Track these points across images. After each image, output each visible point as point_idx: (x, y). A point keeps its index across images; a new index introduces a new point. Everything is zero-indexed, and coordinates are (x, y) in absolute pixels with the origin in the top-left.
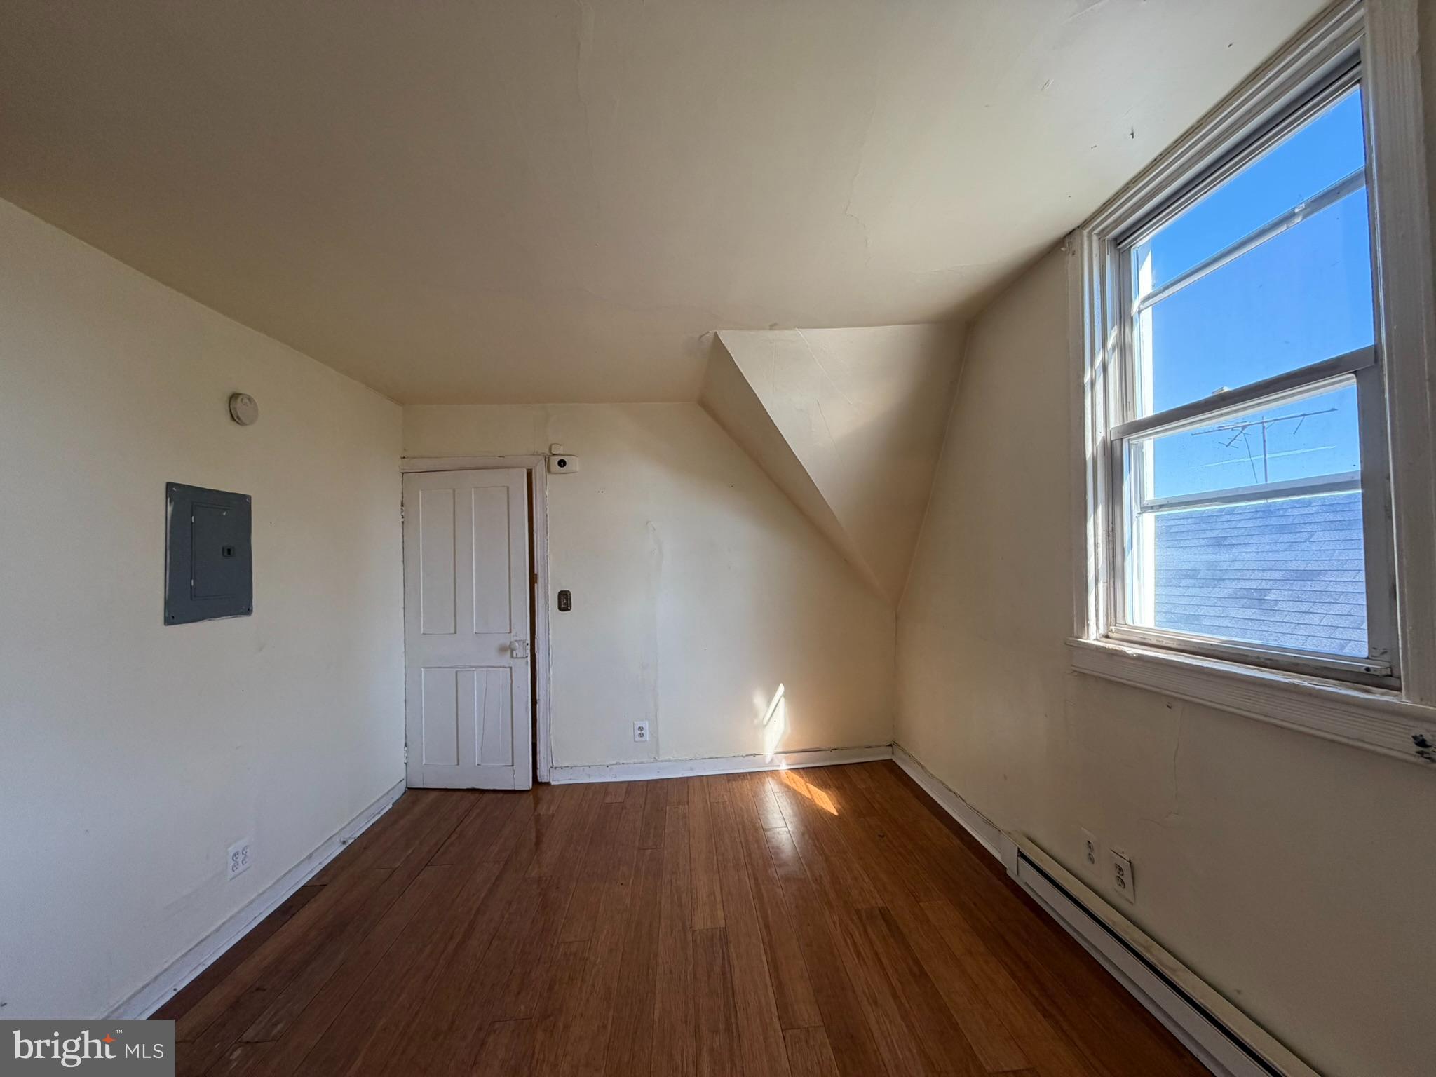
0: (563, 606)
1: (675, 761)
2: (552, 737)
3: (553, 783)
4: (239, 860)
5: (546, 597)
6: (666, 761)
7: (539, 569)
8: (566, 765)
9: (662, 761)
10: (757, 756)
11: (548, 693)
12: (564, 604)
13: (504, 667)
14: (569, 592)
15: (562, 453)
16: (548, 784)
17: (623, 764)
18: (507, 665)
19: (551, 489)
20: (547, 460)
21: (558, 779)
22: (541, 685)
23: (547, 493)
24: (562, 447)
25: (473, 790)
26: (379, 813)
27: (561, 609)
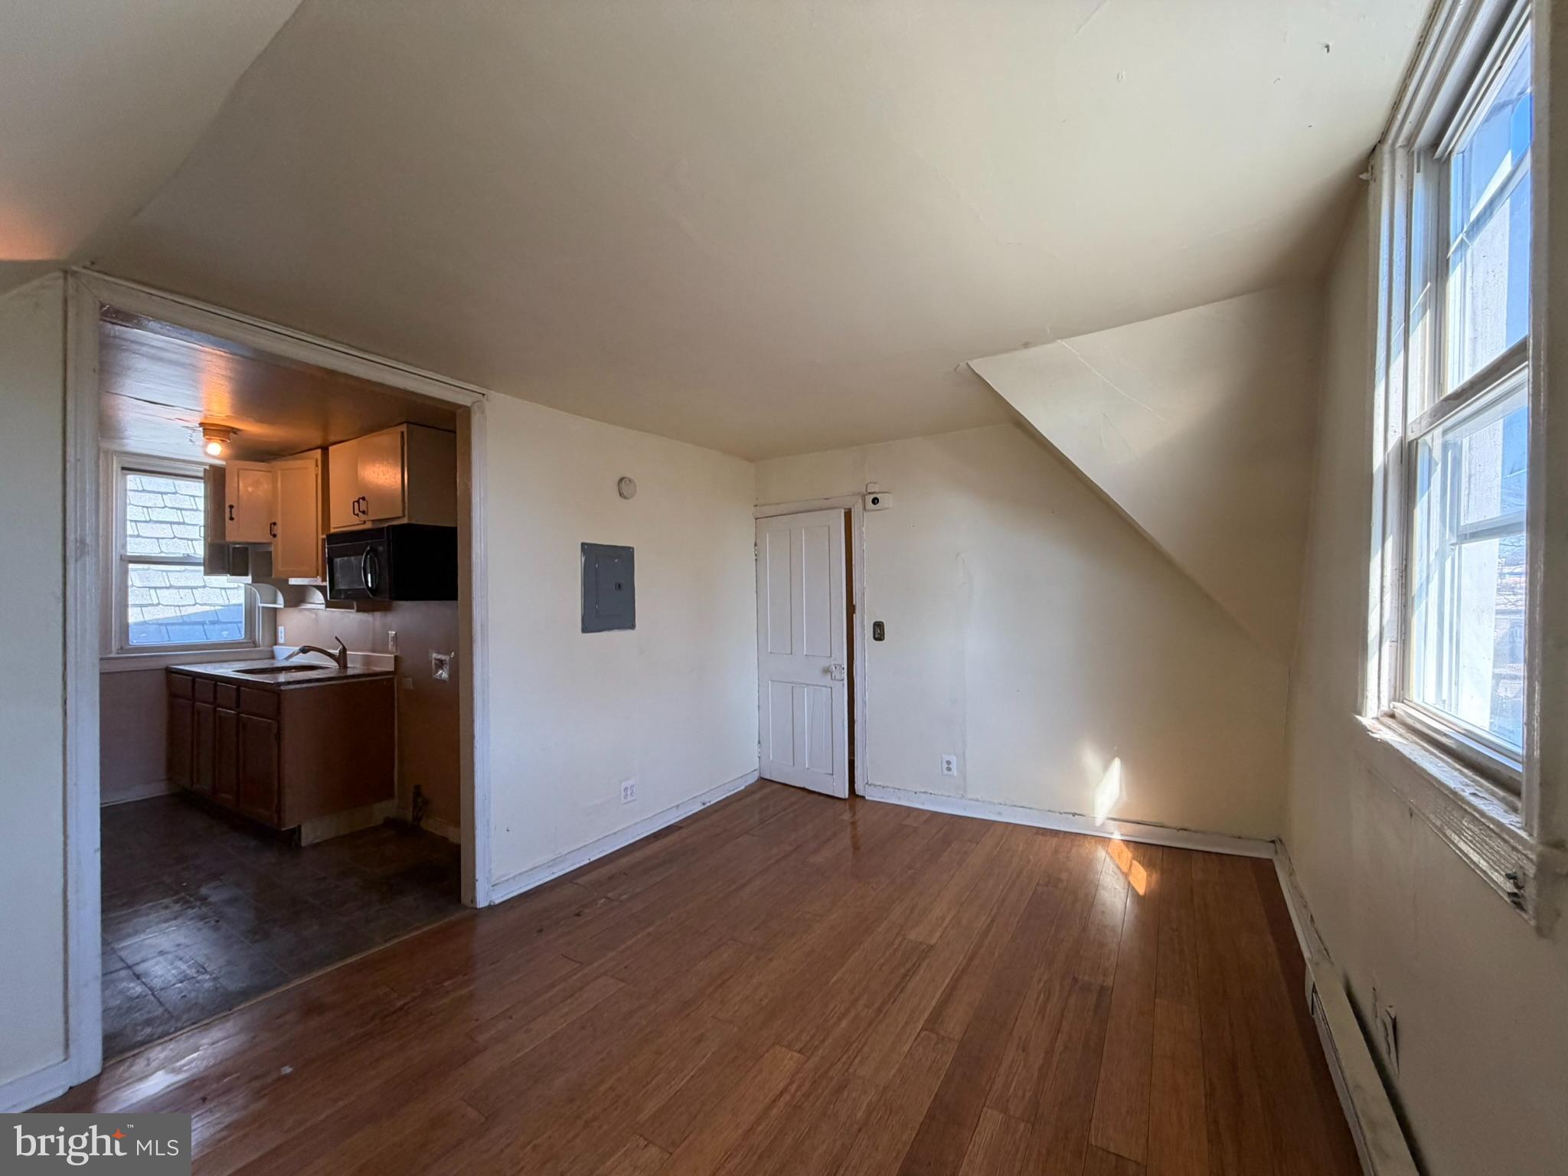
0: (876, 636)
1: (983, 802)
2: (867, 756)
3: (867, 798)
4: (629, 792)
5: (863, 626)
6: (973, 800)
7: (856, 600)
8: (879, 784)
9: (970, 799)
10: (1076, 816)
11: (864, 715)
12: (879, 634)
13: (826, 687)
14: (882, 623)
15: (877, 491)
16: (864, 797)
17: (931, 794)
18: (828, 686)
19: (866, 527)
20: (863, 497)
21: (872, 795)
22: (859, 706)
23: (864, 529)
24: (877, 486)
25: (803, 789)
26: (733, 790)
27: (876, 639)
